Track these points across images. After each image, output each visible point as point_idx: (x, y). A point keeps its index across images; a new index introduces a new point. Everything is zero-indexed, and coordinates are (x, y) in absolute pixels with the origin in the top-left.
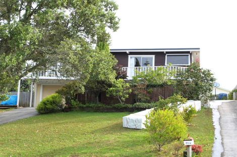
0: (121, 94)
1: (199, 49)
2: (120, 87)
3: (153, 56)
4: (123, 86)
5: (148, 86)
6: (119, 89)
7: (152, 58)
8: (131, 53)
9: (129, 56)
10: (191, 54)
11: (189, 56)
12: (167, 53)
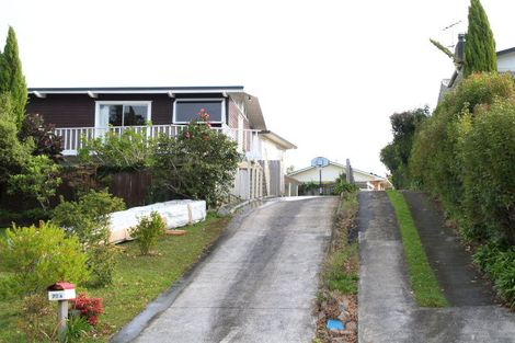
0: (37, 188)
1: (242, 88)
2: (35, 173)
3: (149, 104)
4: (42, 172)
5: (101, 170)
6: (33, 176)
7: (146, 108)
8: (102, 97)
9: (98, 103)
10: (227, 99)
11: (223, 103)
12: (178, 96)
